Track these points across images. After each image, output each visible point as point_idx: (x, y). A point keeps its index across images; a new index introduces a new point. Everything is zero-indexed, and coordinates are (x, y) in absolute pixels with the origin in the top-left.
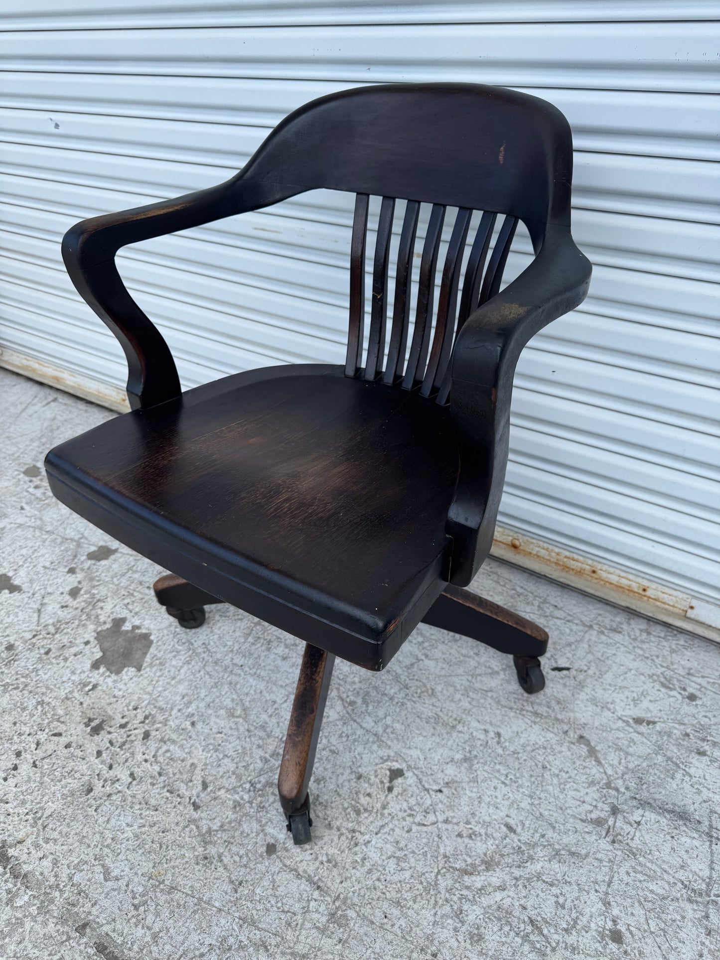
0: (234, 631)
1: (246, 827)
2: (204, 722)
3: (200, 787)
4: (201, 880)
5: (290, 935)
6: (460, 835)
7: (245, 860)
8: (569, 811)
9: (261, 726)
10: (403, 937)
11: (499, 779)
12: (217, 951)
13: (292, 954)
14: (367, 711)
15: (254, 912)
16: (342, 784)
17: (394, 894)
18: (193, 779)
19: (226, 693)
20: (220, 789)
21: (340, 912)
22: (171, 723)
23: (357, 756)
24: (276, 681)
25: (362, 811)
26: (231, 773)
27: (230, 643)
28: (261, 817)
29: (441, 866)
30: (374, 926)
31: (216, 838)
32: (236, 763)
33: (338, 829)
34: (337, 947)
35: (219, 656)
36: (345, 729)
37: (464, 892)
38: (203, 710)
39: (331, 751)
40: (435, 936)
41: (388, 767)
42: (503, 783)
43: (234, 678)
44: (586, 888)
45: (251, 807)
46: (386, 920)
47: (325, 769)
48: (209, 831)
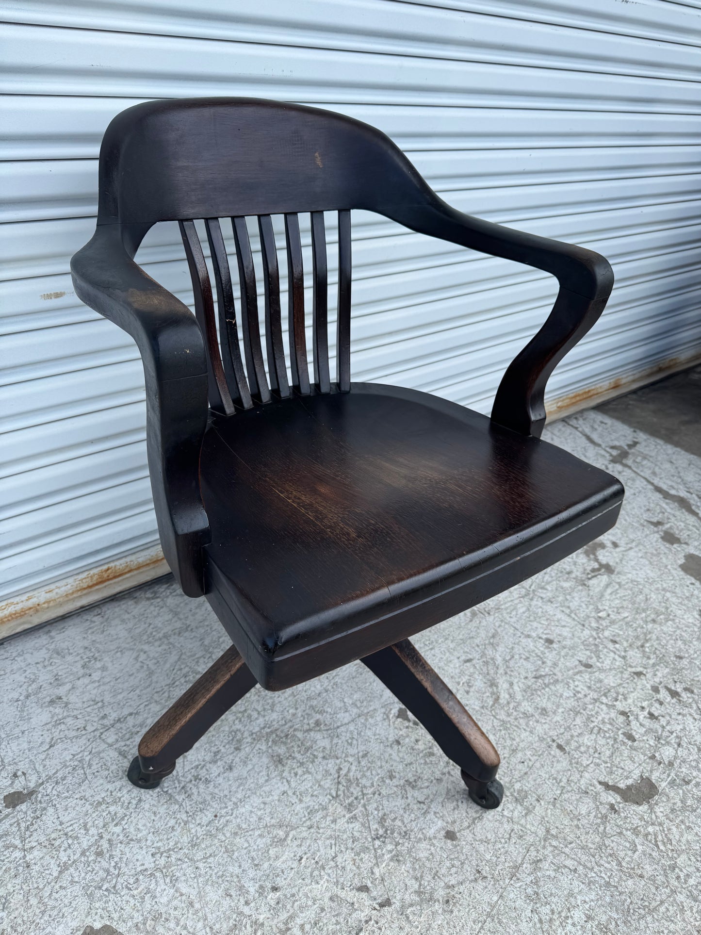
0: (155, 813)
1: (422, 855)
2: (278, 876)
3: (364, 895)
4: (469, 911)
5: (530, 839)
6: (468, 692)
7: (456, 862)
8: (463, 624)
9: (309, 813)
10: (539, 756)
11: (427, 650)
12: (538, 905)
13: (545, 840)
14: (330, 714)
15: (507, 865)
16: (401, 758)
17: (506, 751)
18: (351, 902)
19: (248, 842)
20: (372, 873)
21: (515, 794)
22: (261, 918)
23: (376, 737)
24: (257, 784)
25: (431, 750)
26: (357, 857)
27: (172, 822)
28: (416, 837)
29: (489, 713)
30: (529, 773)
31: (428, 888)
32: (347, 849)
33: (444, 774)
34: (543, 804)
35: (185, 839)
36: (343, 738)
37: (511, 706)
38: (261, 873)
39: (363, 757)
40: (540, 735)
41: (394, 718)
42: (431, 649)
43: (231, 827)
44: (517, 641)
45: (403, 844)
46: (526, 763)
47: (381, 767)
48: (419, 893)
